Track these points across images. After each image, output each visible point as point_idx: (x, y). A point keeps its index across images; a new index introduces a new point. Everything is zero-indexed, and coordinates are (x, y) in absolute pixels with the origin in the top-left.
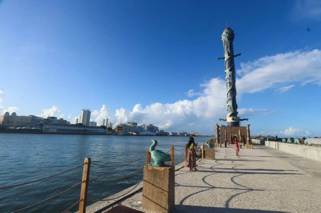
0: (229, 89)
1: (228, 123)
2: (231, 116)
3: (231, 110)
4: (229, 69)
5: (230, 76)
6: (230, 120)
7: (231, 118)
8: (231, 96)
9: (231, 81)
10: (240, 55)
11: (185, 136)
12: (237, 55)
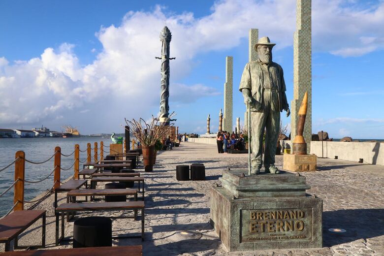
0: (164, 92)
1: (161, 123)
2: (163, 116)
3: (163, 111)
4: (164, 72)
5: (165, 79)
6: (162, 120)
7: (164, 118)
8: (164, 98)
9: (166, 84)
10: (174, 58)
11: (50, 137)
12: (173, 58)
